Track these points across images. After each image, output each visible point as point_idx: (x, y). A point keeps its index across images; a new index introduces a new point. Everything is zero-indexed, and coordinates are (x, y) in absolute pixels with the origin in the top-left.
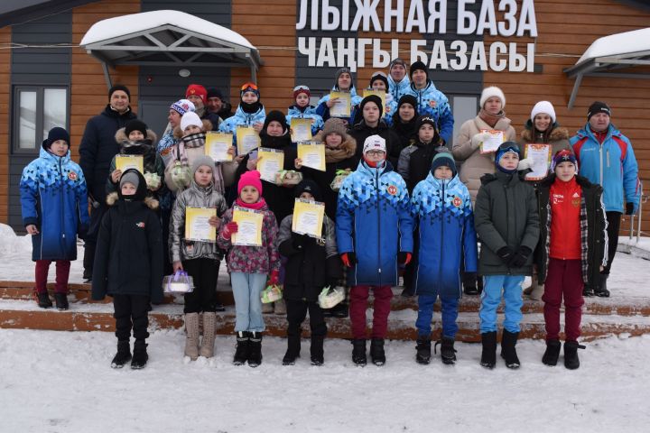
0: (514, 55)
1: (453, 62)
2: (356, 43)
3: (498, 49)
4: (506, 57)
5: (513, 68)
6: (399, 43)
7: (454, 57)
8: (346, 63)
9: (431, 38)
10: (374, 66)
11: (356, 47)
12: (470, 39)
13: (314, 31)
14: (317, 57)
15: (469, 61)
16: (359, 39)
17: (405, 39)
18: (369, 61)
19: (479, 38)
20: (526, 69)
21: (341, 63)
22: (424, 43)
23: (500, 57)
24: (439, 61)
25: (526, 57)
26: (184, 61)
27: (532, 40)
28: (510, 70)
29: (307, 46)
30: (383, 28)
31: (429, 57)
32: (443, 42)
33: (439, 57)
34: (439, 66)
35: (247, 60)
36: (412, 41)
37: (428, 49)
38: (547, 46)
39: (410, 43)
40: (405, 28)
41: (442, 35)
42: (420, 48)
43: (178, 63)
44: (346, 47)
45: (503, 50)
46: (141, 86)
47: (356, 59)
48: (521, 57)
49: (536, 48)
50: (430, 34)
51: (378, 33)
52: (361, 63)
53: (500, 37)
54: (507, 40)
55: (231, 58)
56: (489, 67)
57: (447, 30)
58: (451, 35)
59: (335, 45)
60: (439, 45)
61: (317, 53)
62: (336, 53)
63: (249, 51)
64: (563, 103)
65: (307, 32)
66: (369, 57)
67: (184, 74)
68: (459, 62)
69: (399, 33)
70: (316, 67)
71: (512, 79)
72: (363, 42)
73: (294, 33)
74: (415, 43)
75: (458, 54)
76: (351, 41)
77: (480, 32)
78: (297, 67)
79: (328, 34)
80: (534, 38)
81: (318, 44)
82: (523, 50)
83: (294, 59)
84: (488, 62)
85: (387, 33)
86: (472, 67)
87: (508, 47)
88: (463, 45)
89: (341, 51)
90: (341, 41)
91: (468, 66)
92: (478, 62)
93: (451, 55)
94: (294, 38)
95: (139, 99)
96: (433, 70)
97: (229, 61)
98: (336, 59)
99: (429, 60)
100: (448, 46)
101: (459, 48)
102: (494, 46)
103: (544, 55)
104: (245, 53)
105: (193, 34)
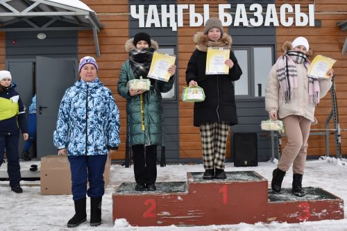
0: (298, 14)
1: (252, 21)
2: (176, 8)
3: (287, 9)
4: (293, 15)
6: (210, 7)
7: (253, 16)
8: (168, 24)
9: (234, 3)
10: (191, 25)
11: (176, 11)
12: (265, 2)
14: (145, 21)
15: (264, 20)
16: (178, 6)
17: (214, 4)
18: (186, 22)
19: (271, 1)
20: (308, 24)
21: (165, 25)
22: (228, 6)
23: (288, 15)
24: (241, 20)
25: (308, 15)
26: (40, 26)
27: (312, 2)
28: (297, 25)
29: (137, 12)
31: (234, 17)
32: (243, 5)
33: (241, 17)
34: (241, 24)
35: (89, 25)
36: (220, 5)
37: (232, 11)
38: (324, 6)
39: (218, 7)
42: (226, 10)
43: (36, 28)
44: (168, 11)
45: (291, 10)
46: (7, 47)
47: (176, 21)
48: (304, 15)
49: (316, 8)
52: (181, 24)
53: (287, 1)
54: (293, 2)
55: (77, 23)
56: (280, 24)
59: (159, 10)
60: (241, 7)
61: (146, 17)
62: (160, 16)
63: (88, 13)
64: (337, 49)
66: (186, 19)
67: (41, 37)
68: (256, 20)
70: (145, 28)
71: (298, 32)
72: (181, 7)
73: (127, 2)
74: (222, 7)
75: (255, 14)
78: (131, 28)
80: (313, 0)
81: (146, 10)
82: (306, 9)
83: (128, 22)
84: (279, 20)
86: (267, 24)
87: (294, 7)
88: (259, 7)
89: (165, 15)
90: (164, 7)
91: (263, 24)
92: (272, 20)
93: (250, 15)
94: (127, 6)
95: (7, 58)
96: (236, 27)
97: (76, 26)
98: (161, 20)
99: (233, 20)
100: (247, 8)
101: (256, 9)
102: (283, 7)
103: (322, 13)
104: (84, 15)
105: (42, 1)
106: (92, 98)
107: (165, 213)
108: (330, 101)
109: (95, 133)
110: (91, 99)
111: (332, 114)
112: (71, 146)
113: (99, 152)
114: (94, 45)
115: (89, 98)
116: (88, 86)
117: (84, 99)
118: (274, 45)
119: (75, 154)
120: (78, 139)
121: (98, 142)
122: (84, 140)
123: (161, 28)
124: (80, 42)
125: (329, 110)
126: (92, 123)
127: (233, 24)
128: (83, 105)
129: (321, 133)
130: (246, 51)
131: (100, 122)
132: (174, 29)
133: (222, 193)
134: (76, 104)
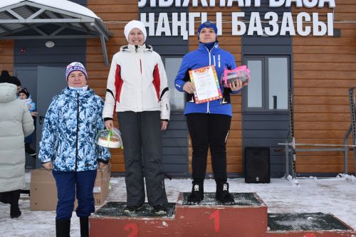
0: (316, 23)
1: (267, 29)
2: (187, 16)
3: (304, 17)
4: (311, 24)
5: (316, 33)
6: (223, 15)
7: (268, 25)
8: (179, 33)
9: (248, 11)
11: (187, 19)
12: (280, 11)
13: (153, 8)
14: (156, 29)
15: (280, 29)
16: (190, 14)
17: (227, 12)
19: (288, 10)
20: (327, 33)
21: (175, 33)
22: (242, 14)
23: (305, 24)
24: (255, 29)
25: (327, 24)
26: (48, 35)
27: (331, 10)
28: (314, 34)
29: (147, 20)
30: (209, 4)
31: (247, 25)
32: (258, 13)
34: (255, 33)
35: (96, 33)
36: (233, 13)
37: (246, 19)
38: (343, 14)
39: (231, 15)
40: (226, 4)
41: (257, 8)
42: (240, 19)
43: (45, 36)
44: (179, 20)
45: (308, 18)
46: (15, 55)
47: (187, 29)
48: (322, 24)
49: (335, 16)
50: (248, 8)
51: (205, 8)
52: (192, 32)
53: (304, 8)
54: (310, 11)
55: (86, 31)
56: (296, 33)
57: (261, 4)
58: (265, 7)
59: (170, 18)
60: (255, 16)
61: (156, 25)
62: (171, 25)
63: (94, 20)
65: (147, 9)
67: (50, 45)
68: (272, 29)
69: (223, 7)
70: (155, 37)
71: (316, 42)
72: (192, 15)
73: (137, 10)
74: (235, 15)
75: (270, 23)
76: (183, 15)
77: (288, 4)
79: (164, 9)
80: (332, 8)
81: (157, 18)
82: (324, 18)
84: (296, 29)
85: (212, 8)
86: (283, 33)
87: (311, 16)
88: (275, 16)
89: (175, 23)
90: (175, 15)
91: (279, 33)
92: (288, 29)
93: (265, 24)
94: (137, 14)
95: (14, 66)
96: (250, 36)
97: (85, 34)
98: (171, 29)
99: (247, 29)
100: (262, 17)
101: (271, 18)
102: (300, 16)
103: (342, 22)
104: (90, 23)
105: (47, 8)
106: (84, 108)
108: (350, 115)
109: (86, 147)
110: (82, 110)
111: (351, 129)
112: (58, 160)
113: (90, 167)
114: (102, 54)
115: (80, 108)
116: (78, 95)
117: (74, 109)
118: (290, 55)
119: (62, 169)
120: (66, 153)
121: (89, 157)
122: (73, 154)
123: (172, 37)
124: (89, 50)
125: (348, 125)
126: (83, 136)
127: (246, 33)
128: (74, 116)
129: (338, 149)
130: (260, 62)
131: (91, 135)
132: (185, 38)
134: (66, 115)
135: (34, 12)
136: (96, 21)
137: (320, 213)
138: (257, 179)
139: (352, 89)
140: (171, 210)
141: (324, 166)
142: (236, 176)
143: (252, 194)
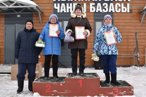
0: (123, 7)
1: (104, 10)
2: (73, 5)
3: (118, 5)
4: (121, 8)
5: (123, 11)
6: (86, 4)
8: (69, 11)
9: (96, 3)
11: (73, 6)
12: (109, 3)
13: (59, 1)
14: (60, 10)
15: (109, 10)
16: (74, 4)
17: (88, 3)
19: (112, 2)
20: (127, 11)
21: (68, 11)
22: (94, 4)
23: (118, 8)
25: (127, 8)
26: (18, 12)
29: (57, 6)
33: (99, 8)
34: (99, 11)
37: (95, 6)
38: (133, 4)
42: (93, 6)
43: (17, 13)
44: (69, 6)
45: (120, 6)
46: (5, 20)
47: (72, 10)
48: (125, 8)
49: (130, 5)
50: (96, 1)
51: (79, 1)
53: (118, 2)
54: (120, 2)
56: (115, 11)
58: (102, 2)
59: (66, 5)
60: (99, 4)
61: (60, 8)
62: (66, 8)
63: (35, 6)
64: (139, 22)
65: (57, 2)
67: (19, 16)
68: (105, 10)
69: (86, 1)
70: (60, 13)
71: (123, 15)
73: (53, 2)
74: (91, 4)
75: (105, 7)
76: (71, 4)
78: (54, 13)
79: (63, 2)
80: (129, 2)
81: (60, 5)
82: (126, 5)
83: (53, 10)
84: (115, 9)
85: (82, 1)
87: (121, 5)
88: (107, 4)
89: (68, 7)
90: (68, 4)
91: (108, 11)
92: (112, 10)
93: (103, 8)
94: (53, 4)
95: (5, 24)
97: (32, 12)
98: (66, 10)
99: (96, 9)
100: (102, 5)
101: (105, 5)
102: (116, 5)
103: (132, 7)
104: (34, 7)
105: (17, 2)
107: (55, 91)
108: (135, 43)
111: (136, 49)
114: (39, 20)
118: (113, 20)
123: (66, 13)
124: (34, 18)
125: (135, 47)
127: (96, 11)
129: (131, 56)
130: (101, 22)
133: (80, 83)
135: (12, 3)
136: (37, 7)
137: (121, 81)
138: (100, 68)
139: (136, 33)
140: (64, 80)
141: (126, 63)
142: (92, 67)
143: (95, 73)
